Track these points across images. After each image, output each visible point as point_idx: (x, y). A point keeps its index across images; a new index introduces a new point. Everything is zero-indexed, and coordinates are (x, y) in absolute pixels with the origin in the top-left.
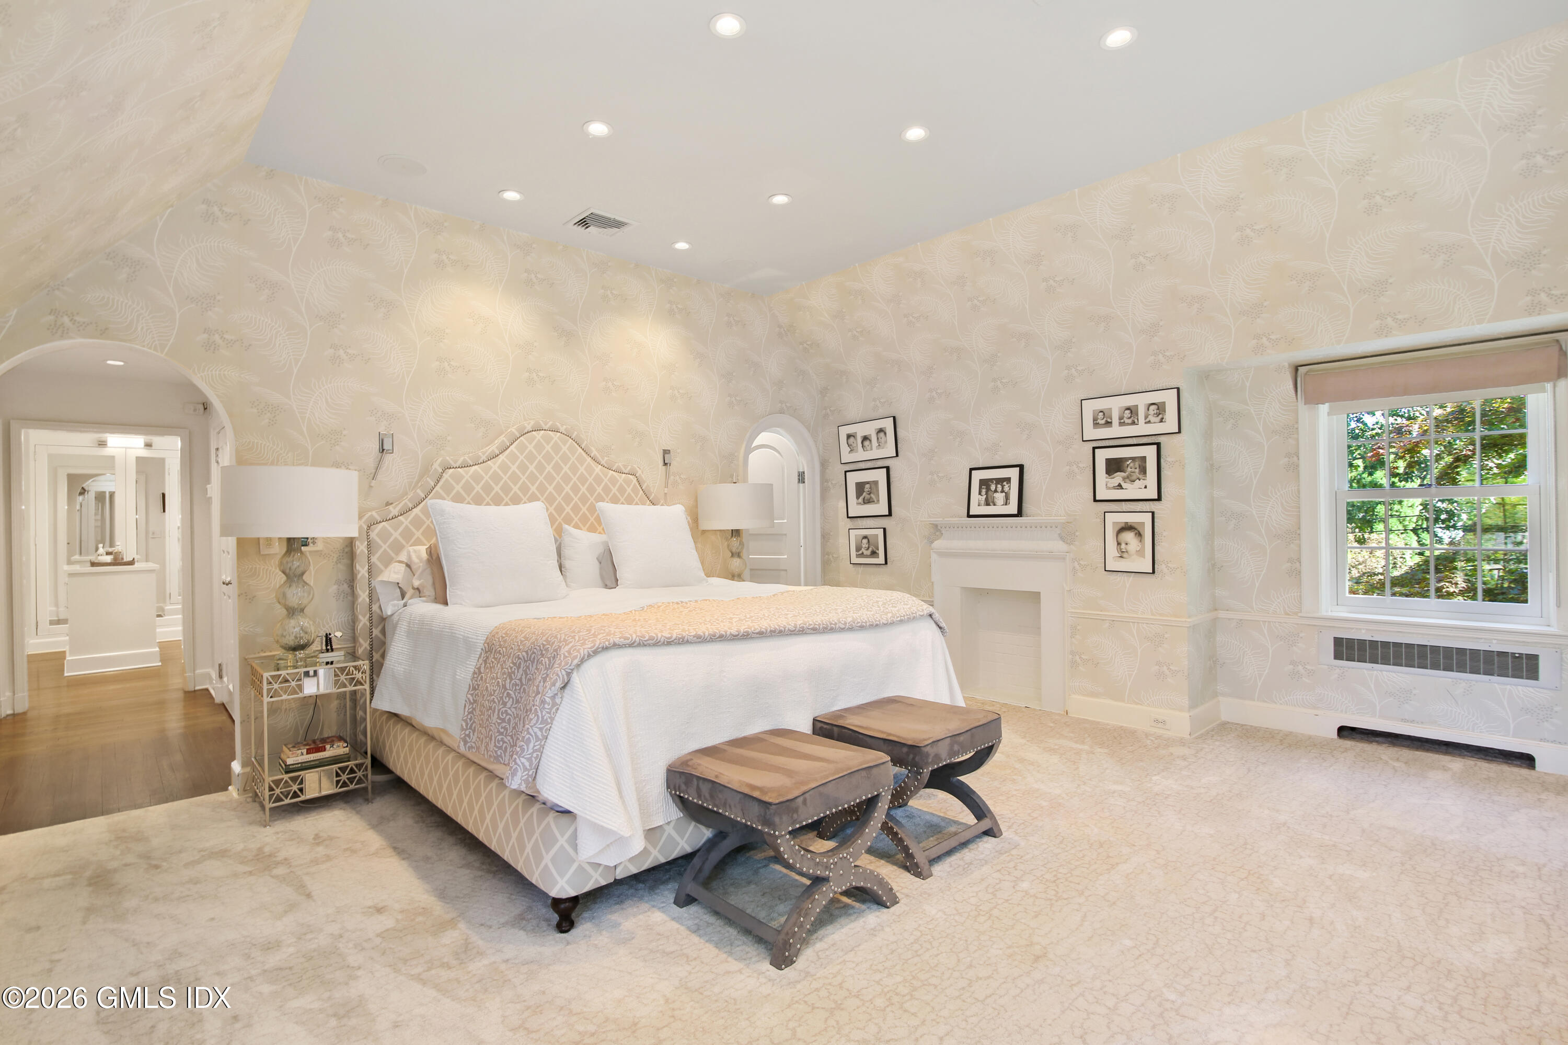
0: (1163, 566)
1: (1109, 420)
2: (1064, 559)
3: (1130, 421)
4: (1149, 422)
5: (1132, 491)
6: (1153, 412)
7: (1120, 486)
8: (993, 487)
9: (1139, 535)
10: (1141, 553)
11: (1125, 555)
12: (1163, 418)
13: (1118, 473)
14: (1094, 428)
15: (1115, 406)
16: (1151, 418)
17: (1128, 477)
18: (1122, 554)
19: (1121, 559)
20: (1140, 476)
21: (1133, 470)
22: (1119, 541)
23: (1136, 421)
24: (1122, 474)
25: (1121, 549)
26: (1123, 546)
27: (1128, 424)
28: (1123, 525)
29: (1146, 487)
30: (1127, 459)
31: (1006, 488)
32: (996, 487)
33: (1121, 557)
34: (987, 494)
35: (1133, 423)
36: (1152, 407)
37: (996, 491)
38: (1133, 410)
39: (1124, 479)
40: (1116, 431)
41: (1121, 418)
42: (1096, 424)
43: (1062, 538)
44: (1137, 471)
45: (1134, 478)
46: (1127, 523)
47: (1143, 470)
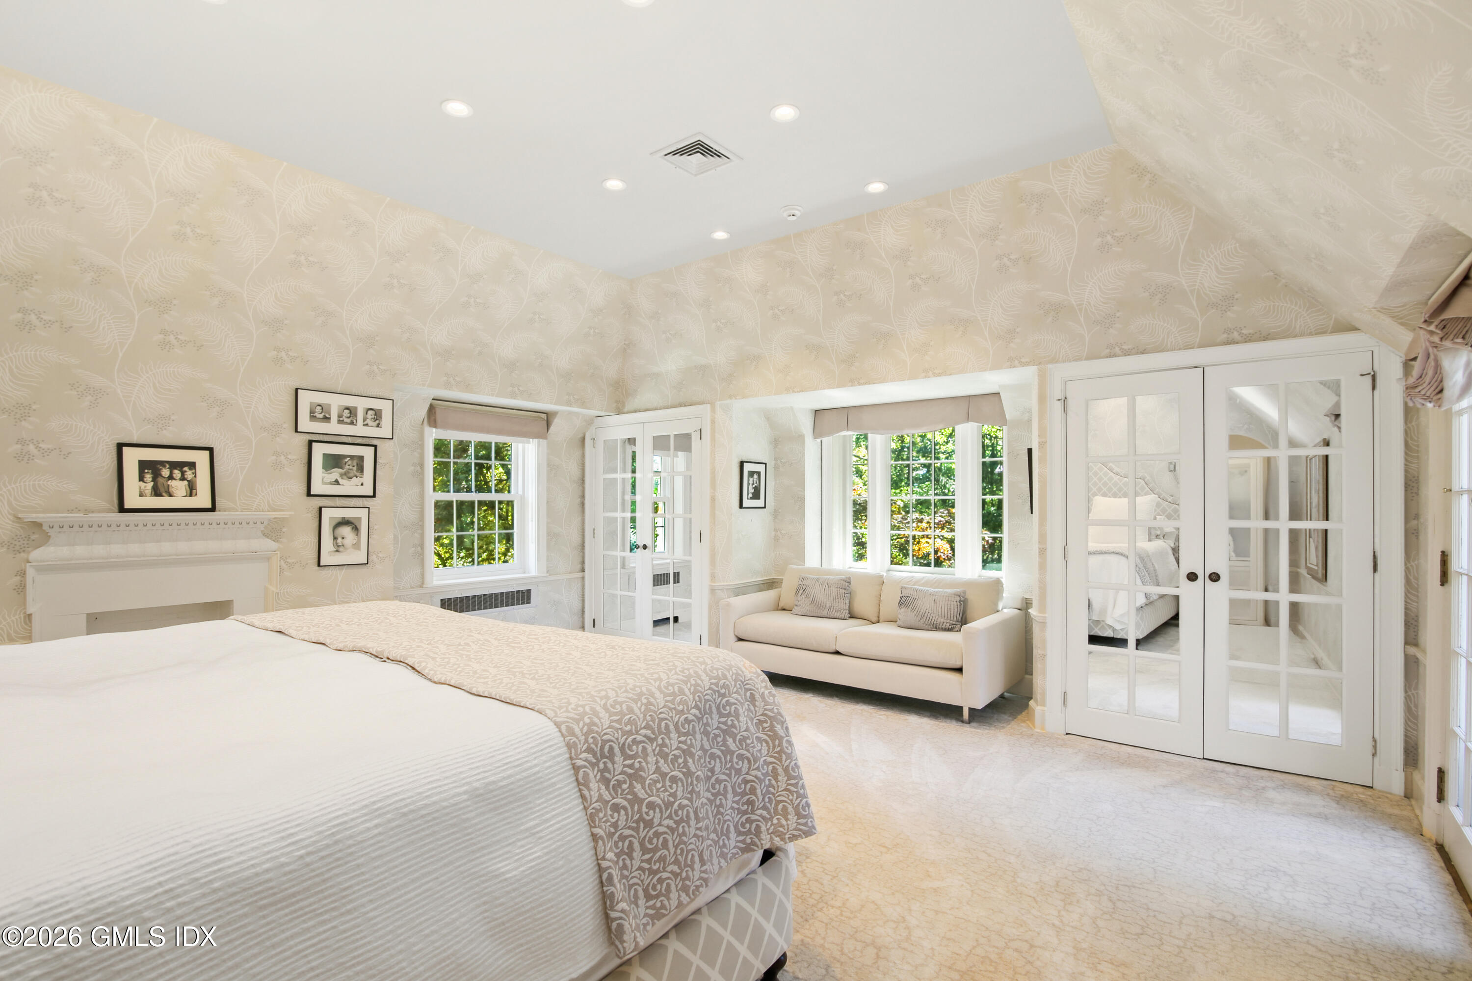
0: (374, 556)
1: (327, 416)
2: (268, 559)
3: (348, 421)
4: (367, 425)
5: (349, 487)
6: (371, 417)
7: (337, 482)
8: (166, 472)
9: (356, 529)
10: (357, 546)
11: (341, 549)
12: (379, 424)
13: (336, 469)
14: (310, 421)
15: (335, 403)
16: (368, 421)
17: (345, 474)
18: (338, 548)
19: (337, 553)
20: (358, 474)
21: (351, 467)
22: (336, 535)
23: (355, 421)
24: (340, 470)
25: (337, 543)
26: (339, 540)
27: (347, 423)
28: (340, 520)
29: (362, 484)
30: (345, 456)
31: (189, 475)
32: (171, 473)
33: (337, 551)
34: (154, 480)
35: (352, 423)
36: (370, 412)
37: (171, 477)
38: (352, 411)
39: (341, 475)
40: (333, 427)
41: (340, 416)
42: (313, 417)
43: (266, 535)
44: (355, 468)
45: (351, 475)
46: (344, 518)
47: (361, 469)
